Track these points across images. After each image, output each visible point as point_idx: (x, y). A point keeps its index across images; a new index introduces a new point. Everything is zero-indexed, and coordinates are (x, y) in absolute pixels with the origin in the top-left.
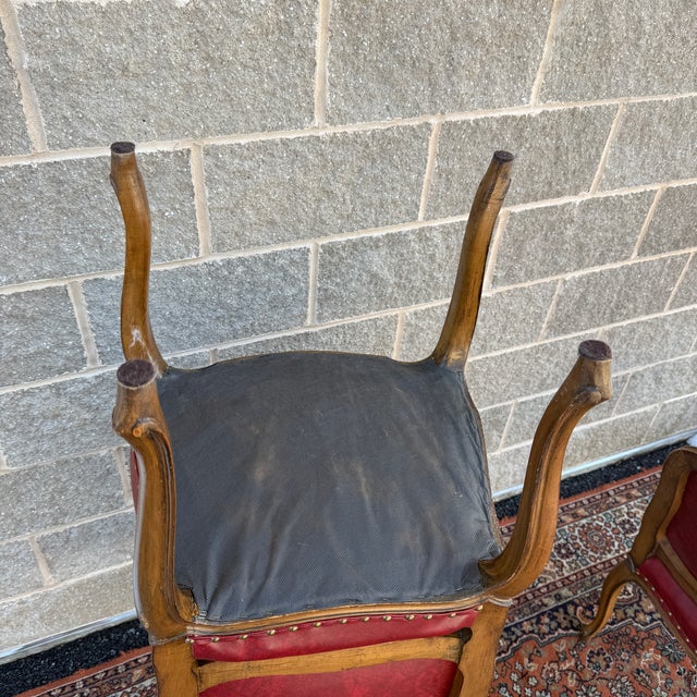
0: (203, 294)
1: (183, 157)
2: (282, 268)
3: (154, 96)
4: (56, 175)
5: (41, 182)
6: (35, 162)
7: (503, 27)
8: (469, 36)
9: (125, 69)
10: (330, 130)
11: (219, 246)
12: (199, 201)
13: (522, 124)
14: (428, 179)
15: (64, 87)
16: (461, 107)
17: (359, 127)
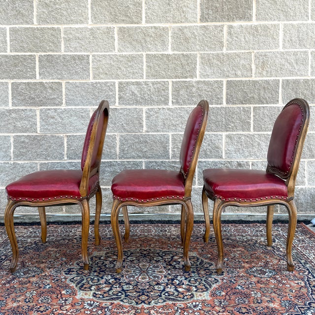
0: (89, 90)
1: (88, 56)
2: (108, 86)
3: (83, 43)
4: (64, 57)
5: (61, 58)
6: (61, 54)
7: (156, 33)
8: (148, 35)
9: (79, 38)
10: (119, 53)
11: (94, 78)
12: (91, 66)
13: (168, 56)
14: (145, 67)
15: (68, 41)
16: (150, 51)
17: (126, 53)
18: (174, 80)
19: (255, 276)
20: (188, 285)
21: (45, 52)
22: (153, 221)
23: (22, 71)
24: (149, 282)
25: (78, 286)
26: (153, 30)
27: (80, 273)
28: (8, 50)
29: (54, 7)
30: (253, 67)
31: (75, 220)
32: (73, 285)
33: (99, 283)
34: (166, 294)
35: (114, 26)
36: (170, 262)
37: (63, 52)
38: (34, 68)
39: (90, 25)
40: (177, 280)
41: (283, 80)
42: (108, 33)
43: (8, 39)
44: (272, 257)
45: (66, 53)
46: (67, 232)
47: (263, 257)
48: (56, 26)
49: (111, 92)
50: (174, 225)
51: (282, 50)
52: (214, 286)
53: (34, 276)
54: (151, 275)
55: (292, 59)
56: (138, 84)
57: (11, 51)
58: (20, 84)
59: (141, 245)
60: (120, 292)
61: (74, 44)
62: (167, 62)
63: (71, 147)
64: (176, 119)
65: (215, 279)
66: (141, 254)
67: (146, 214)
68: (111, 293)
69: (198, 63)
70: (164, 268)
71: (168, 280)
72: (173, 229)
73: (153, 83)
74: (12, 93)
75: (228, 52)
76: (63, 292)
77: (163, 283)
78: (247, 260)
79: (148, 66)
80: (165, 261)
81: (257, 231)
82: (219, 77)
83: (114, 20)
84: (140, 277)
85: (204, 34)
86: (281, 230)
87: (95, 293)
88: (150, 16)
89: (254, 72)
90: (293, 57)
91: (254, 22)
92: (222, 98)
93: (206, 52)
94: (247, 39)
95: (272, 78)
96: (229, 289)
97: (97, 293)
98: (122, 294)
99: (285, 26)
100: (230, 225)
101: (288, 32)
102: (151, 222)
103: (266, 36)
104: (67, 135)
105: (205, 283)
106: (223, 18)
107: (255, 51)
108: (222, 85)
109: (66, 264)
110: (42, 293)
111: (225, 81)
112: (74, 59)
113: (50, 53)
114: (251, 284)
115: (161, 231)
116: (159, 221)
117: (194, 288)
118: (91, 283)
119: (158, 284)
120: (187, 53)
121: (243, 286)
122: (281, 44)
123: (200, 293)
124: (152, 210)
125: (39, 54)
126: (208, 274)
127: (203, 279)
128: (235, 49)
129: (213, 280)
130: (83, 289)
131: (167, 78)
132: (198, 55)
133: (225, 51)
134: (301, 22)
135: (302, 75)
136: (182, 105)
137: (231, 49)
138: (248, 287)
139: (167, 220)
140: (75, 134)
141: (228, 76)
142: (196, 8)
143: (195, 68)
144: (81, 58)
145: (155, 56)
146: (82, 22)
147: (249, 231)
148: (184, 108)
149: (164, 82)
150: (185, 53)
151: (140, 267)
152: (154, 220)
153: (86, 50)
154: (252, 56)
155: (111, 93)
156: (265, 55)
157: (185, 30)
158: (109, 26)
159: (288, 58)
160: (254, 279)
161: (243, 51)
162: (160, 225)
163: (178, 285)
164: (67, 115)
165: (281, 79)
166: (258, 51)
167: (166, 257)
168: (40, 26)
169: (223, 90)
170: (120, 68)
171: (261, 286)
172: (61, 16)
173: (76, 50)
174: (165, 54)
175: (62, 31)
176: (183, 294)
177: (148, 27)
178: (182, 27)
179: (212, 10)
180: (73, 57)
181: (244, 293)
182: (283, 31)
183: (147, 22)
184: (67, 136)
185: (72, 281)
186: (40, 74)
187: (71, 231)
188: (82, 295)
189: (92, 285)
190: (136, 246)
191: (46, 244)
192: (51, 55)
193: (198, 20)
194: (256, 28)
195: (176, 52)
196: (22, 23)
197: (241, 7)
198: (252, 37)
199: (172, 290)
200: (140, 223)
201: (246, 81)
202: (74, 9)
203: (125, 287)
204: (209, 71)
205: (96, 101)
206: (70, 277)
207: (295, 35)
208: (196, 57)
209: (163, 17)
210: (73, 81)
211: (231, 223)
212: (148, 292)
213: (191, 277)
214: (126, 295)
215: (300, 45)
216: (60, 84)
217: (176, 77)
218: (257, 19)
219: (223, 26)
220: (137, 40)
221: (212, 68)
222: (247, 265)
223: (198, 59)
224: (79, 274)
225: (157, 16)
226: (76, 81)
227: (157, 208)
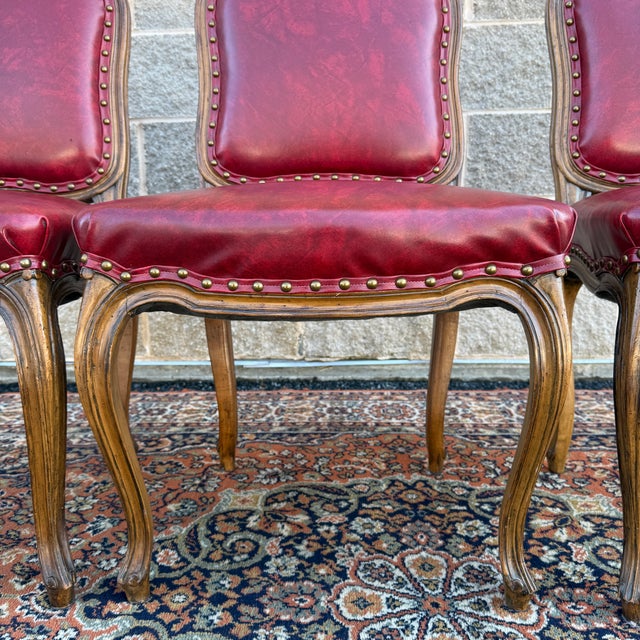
22: (403, 380)
46: (149, 412)
50: (473, 393)
59: (387, 462)
63: (157, 162)
64: (484, 65)
66: (398, 506)
67: (383, 360)
72: (474, 406)
102: (401, 384)
104: (146, 122)
124: (401, 350)
136: (505, 16)
140: (169, 121)
148: (511, 28)
151: (410, 576)
152: (407, 377)
164: (143, 59)
184: (145, 128)
187: (161, 412)
190: (371, 465)
200: (368, 387)
227: (418, 343)
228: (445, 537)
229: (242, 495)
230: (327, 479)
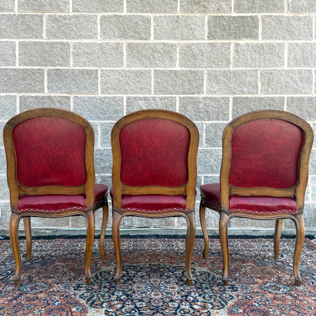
0: (98, 105)
1: (97, 71)
2: (117, 101)
3: (92, 58)
4: (73, 71)
5: (70, 72)
6: (70, 69)
7: (164, 50)
8: (157, 51)
9: (88, 53)
10: (127, 69)
11: (103, 92)
12: (99, 81)
13: (176, 72)
14: (152, 83)
15: (77, 55)
16: (158, 66)
17: (134, 69)
18: (182, 96)
19: (270, 292)
20: (203, 302)
21: (54, 66)
22: (159, 235)
23: (31, 85)
24: (162, 299)
25: (89, 303)
26: (162, 46)
27: (90, 288)
28: (17, 64)
29: (64, 22)
30: (259, 84)
31: (81, 234)
32: (83, 301)
33: (110, 299)
34: (182, 312)
35: (123, 42)
36: (181, 277)
37: (71, 66)
38: (43, 81)
39: (99, 40)
40: (191, 296)
41: (288, 97)
42: (117, 48)
43: (17, 52)
44: (283, 272)
45: (75, 68)
46: (73, 246)
47: (274, 272)
48: (65, 41)
49: (119, 106)
50: (181, 240)
51: (287, 69)
52: (230, 303)
53: (41, 292)
54: (163, 292)
55: (297, 77)
56: (146, 99)
57: (20, 65)
58: (28, 97)
59: (149, 260)
60: (133, 310)
61: (83, 59)
62: (175, 78)
65: (230, 296)
66: (150, 270)
67: (152, 228)
68: (123, 310)
69: (205, 80)
70: (177, 283)
71: (182, 297)
72: (180, 244)
73: (161, 99)
74: (20, 107)
75: (235, 69)
76: (73, 309)
77: (176, 300)
78: (259, 276)
79: (156, 82)
80: (176, 277)
81: (263, 246)
82: (226, 94)
83: (123, 36)
84: (152, 293)
85: (211, 52)
86: (287, 245)
87: (107, 311)
88: (159, 33)
89: (259, 89)
90: (297, 75)
91: (260, 41)
92: (228, 114)
93: (213, 69)
94: (253, 57)
95: (277, 96)
96: (246, 306)
97: (109, 310)
98: (136, 312)
99: (290, 44)
100: (236, 240)
101: (293, 51)
102: (158, 236)
103: (272, 54)
105: (220, 300)
106: (230, 36)
107: (261, 69)
108: (229, 101)
109: (75, 279)
110: (51, 311)
111: (231, 97)
112: (83, 74)
113: (60, 67)
114: (267, 300)
115: (168, 246)
116: (165, 235)
117: (209, 304)
118: (102, 300)
119: (172, 301)
120: (194, 69)
121: (260, 303)
122: (286, 62)
123: (217, 310)
124: (158, 224)
125: (47, 68)
126: (221, 290)
127: (218, 295)
128: (242, 66)
129: (228, 296)
130: (94, 306)
131: (175, 94)
132: (206, 72)
133: (231, 68)
134: (305, 41)
135: (306, 93)
137: (238, 66)
138: (265, 304)
139: (173, 234)
141: (234, 93)
142: (204, 25)
143: (202, 85)
144: (89, 73)
145: (163, 72)
146: (91, 37)
147: (256, 246)
149: (172, 98)
150: (192, 69)
151: (151, 283)
152: (160, 234)
153: (94, 65)
154: (258, 74)
155: (119, 108)
156: (271, 73)
157: (193, 47)
158: (117, 42)
159: (293, 75)
160: (270, 296)
161: (249, 69)
162: (166, 239)
163: (193, 301)
165: (286, 96)
166: (264, 69)
167: (176, 273)
168: (50, 41)
169: (229, 106)
170: (128, 83)
171: (279, 302)
172: (71, 31)
173: (84, 64)
174: (173, 71)
175: (71, 45)
176: (199, 311)
177: (156, 44)
178: (189, 44)
179: (219, 28)
180: (82, 72)
181: (262, 310)
182: (288, 50)
183: (155, 38)
185: (82, 298)
186: (48, 88)
187: (78, 246)
188: (94, 313)
189: (103, 302)
190: (144, 260)
191: (53, 258)
192: (60, 69)
193: (206, 37)
194: (262, 47)
195: (184, 69)
196: (31, 38)
197: (248, 25)
198: (258, 55)
199: (187, 307)
200: (147, 238)
201: (252, 98)
202: (84, 24)
203: (138, 304)
204: (216, 87)
205: (104, 115)
206: (79, 293)
207: (300, 54)
208: (203, 74)
209: (171, 33)
210: (81, 96)
211: (237, 238)
212: (162, 310)
213: (205, 293)
214: (139, 312)
215: (304, 64)
216: (68, 98)
217: (184, 93)
218: (263, 38)
219: (230, 43)
220: (145, 56)
221: (219, 85)
222: (260, 281)
223: (205, 76)
224: (89, 290)
225: (165, 33)
226: (85, 96)
227: (163, 222)
228: (161, 276)
229: (108, 267)
230: (131, 264)
